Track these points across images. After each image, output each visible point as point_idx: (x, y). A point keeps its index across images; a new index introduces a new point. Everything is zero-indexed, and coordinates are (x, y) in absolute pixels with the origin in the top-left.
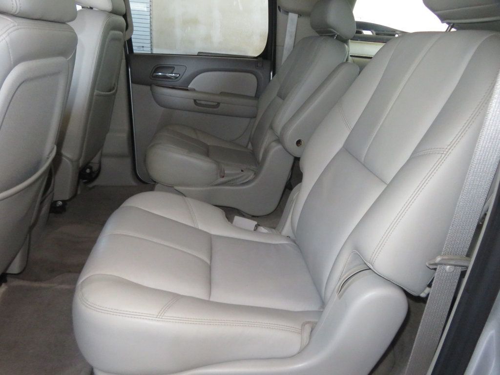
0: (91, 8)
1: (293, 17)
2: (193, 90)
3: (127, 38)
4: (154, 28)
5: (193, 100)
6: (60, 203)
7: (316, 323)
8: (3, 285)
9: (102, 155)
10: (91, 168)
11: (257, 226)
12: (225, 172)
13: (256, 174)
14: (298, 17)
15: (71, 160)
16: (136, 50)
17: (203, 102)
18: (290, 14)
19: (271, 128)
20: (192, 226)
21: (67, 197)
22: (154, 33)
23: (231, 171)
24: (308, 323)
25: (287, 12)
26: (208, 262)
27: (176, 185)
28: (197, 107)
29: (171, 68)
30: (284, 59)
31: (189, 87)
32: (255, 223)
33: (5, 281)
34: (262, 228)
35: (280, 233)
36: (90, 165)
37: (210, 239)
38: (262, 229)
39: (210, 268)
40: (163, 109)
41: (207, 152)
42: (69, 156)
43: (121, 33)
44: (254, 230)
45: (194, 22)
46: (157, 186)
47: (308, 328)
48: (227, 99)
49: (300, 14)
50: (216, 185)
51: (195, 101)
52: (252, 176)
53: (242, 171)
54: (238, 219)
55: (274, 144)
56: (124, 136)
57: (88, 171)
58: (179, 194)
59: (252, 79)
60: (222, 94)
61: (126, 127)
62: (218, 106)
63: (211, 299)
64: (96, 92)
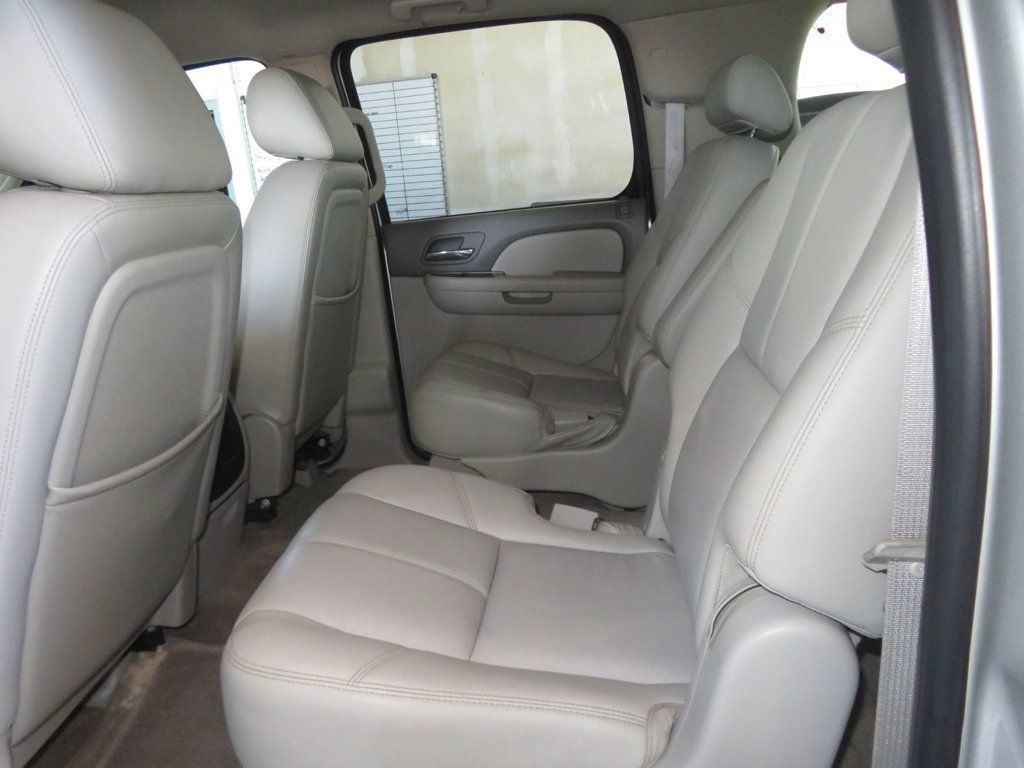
0: (301, 158)
1: (675, 112)
2: (503, 274)
3: (374, 199)
4: (449, 173)
5: (500, 294)
6: (267, 503)
7: (682, 708)
8: (160, 649)
9: (345, 413)
10: (326, 437)
11: (597, 522)
12: (556, 423)
13: (621, 422)
14: (686, 108)
15: (280, 425)
16: (395, 217)
17: (522, 295)
18: (671, 108)
19: (639, 328)
20: (462, 523)
21: (276, 492)
22: (450, 183)
23: (569, 420)
24: (663, 706)
25: (662, 103)
26: (483, 591)
27: (465, 456)
28: (508, 305)
29: (458, 240)
30: (667, 191)
31: (493, 270)
32: (595, 515)
33: (162, 642)
34: (607, 524)
35: (644, 533)
36: (325, 430)
37: (497, 549)
38: (609, 528)
39: (485, 603)
40: (450, 316)
41: (526, 388)
42: (276, 415)
43: (358, 191)
44: (593, 529)
45: (520, 149)
46: (434, 460)
47: (665, 719)
48: (565, 283)
49: (688, 102)
50: (540, 451)
51: (505, 294)
52: (612, 426)
53: (590, 418)
54: (561, 511)
55: (648, 358)
56: (382, 373)
57: (322, 443)
58: (467, 473)
59: (612, 238)
60: (557, 274)
61: (385, 356)
62: (549, 299)
63: (473, 659)
64: (315, 298)
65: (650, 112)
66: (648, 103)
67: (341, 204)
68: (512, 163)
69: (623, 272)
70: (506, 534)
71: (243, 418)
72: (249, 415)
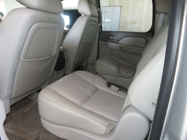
0: (86, 15)
1: (162, 16)
2: (121, 44)
3: (100, 25)
5: (119, 47)
10: (83, 67)
11: (118, 90)
12: (121, 72)
14: (165, 15)
15: (73, 62)
16: (103, 30)
17: (123, 48)
18: (161, 14)
23: (124, 72)
24: (112, 124)
25: (160, 13)
27: (103, 74)
28: (120, 49)
29: (113, 36)
31: (119, 42)
32: (118, 89)
37: (97, 89)
38: (120, 92)
39: (89, 97)
41: (118, 65)
42: (72, 60)
43: (96, 23)
45: (134, 23)
46: (98, 74)
48: (132, 47)
49: (165, 14)
53: (128, 73)
58: (103, 78)
60: (131, 45)
62: (128, 50)
63: (82, 106)
64: (83, 41)
65: (157, 15)
66: (157, 13)
67: (91, 25)
68: (133, 25)
71: (67, 59)
72: (68, 59)
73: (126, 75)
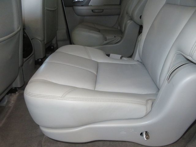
2: (92, 6)
6: (40, 60)
7: (155, 100)
8: (17, 92)
9: (57, 41)
10: (53, 46)
11: (121, 58)
12: (107, 38)
13: (122, 38)
15: (41, 41)
17: (96, 11)
19: (127, 13)
20: (88, 58)
21: (42, 57)
23: (110, 37)
24: (150, 99)
26: (96, 74)
28: (93, 13)
31: (89, 4)
32: (121, 56)
34: (124, 58)
35: (134, 59)
36: (52, 45)
39: (96, 76)
40: (79, 17)
41: (99, 31)
42: (40, 39)
47: (150, 103)
48: (107, 7)
50: (103, 45)
51: (92, 10)
52: (120, 39)
53: (115, 37)
54: (112, 55)
55: (129, 21)
56: (64, 31)
57: (52, 47)
60: (104, 5)
61: (65, 27)
62: (103, 11)
63: (96, 90)
64: (46, 8)
69: (120, 4)
70: (99, 61)
71: (32, 39)
72: (33, 39)
73: (114, 40)
